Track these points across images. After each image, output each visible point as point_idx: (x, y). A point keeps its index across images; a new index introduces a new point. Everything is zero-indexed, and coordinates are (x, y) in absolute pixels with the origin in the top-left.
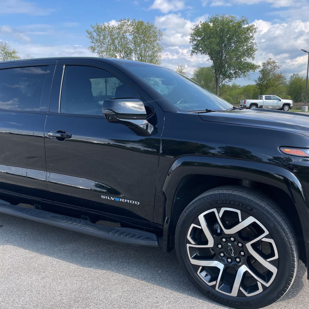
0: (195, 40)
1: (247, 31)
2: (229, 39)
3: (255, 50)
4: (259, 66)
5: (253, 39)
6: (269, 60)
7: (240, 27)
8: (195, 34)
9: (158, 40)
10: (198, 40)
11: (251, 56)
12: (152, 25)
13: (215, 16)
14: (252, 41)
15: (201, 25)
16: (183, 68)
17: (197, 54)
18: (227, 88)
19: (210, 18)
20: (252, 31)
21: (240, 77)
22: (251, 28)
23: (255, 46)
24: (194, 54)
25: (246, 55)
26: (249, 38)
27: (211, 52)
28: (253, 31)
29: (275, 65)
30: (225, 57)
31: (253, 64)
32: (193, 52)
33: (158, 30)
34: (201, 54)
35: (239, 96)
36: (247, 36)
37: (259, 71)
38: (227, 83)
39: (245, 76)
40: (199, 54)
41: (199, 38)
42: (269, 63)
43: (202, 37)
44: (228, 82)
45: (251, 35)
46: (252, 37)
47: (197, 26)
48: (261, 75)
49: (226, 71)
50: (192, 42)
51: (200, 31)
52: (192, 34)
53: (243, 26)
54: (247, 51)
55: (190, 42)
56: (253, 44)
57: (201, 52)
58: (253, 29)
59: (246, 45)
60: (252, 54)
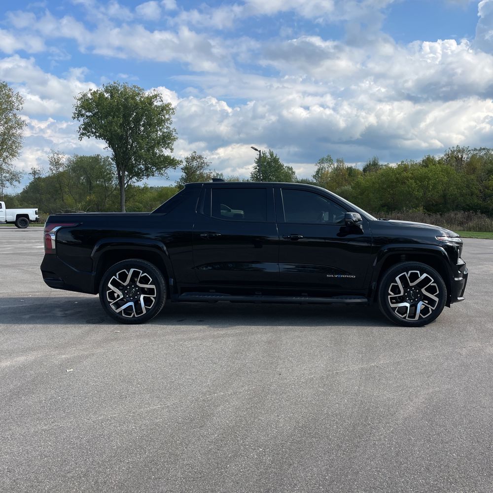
0: (82, 115)
1: (162, 110)
2: (137, 121)
3: (175, 138)
4: (181, 161)
5: (169, 122)
6: (194, 154)
7: (151, 103)
8: (82, 106)
9: (14, 110)
10: (87, 116)
11: (168, 146)
12: (5, 84)
13: (113, 83)
14: (168, 125)
15: (91, 94)
16: (60, 156)
17: (89, 138)
18: (136, 191)
19: (105, 86)
20: (169, 112)
21: (153, 175)
22: (167, 108)
23: (174, 133)
24: (85, 138)
25: (161, 145)
26: (163, 120)
29: (202, 161)
30: (132, 145)
31: (173, 158)
32: (83, 134)
33: (14, 93)
34: (96, 137)
35: (154, 203)
36: (162, 118)
37: (182, 169)
38: (134, 183)
39: (162, 174)
40: (93, 138)
41: (89, 114)
42: (194, 158)
43: (93, 112)
44: (136, 181)
45: (167, 117)
46: (168, 119)
47: (85, 95)
48: (184, 174)
49: (133, 166)
50: (78, 118)
51: (90, 103)
52: (77, 106)
53: (155, 103)
54: (163, 139)
55: (74, 118)
56: (171, 130)
57: (96, 135)
58: (170, 109)
59: (160, 129)
60: (170, 145)
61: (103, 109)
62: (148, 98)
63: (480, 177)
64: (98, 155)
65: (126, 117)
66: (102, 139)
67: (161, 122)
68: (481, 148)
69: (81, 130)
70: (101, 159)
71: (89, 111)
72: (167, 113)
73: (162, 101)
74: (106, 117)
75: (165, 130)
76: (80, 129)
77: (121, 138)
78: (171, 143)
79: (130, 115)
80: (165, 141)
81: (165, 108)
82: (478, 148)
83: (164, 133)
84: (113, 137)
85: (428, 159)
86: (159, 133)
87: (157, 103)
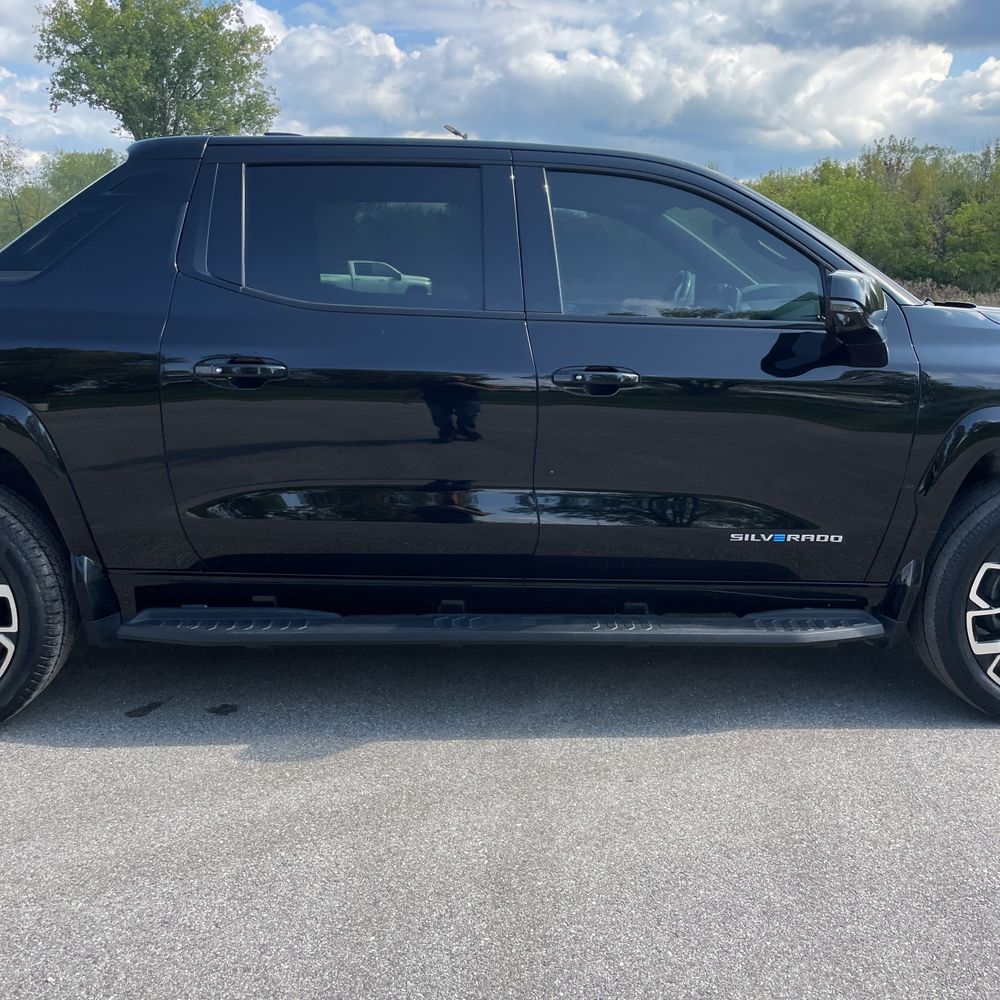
0: (58, 52)
1: (243, 43)
2: (186, 65)
3: (273, 110)
5: (259, 72)
7: (216, 26)
8: (57, 32)
10: (68, 53)
11: (260, 128)
14: (258, 79)
16: (14, 149)
20: (259, 48)
22: (253, 38)
23: (271, 98)
24: (64, 105)
25: (244, 125)
26: (246, 67)
27: (126, 103)
28: (262, 48)
30: (175, 124)
32: (59, 96)
34: (91, 104)
36: (243, 62)
40: (83, 105)
41: (73, 49)
43: (83, 45)
45: (254, 58)
46: (257, 65)
50: (48, 58)
51: (74, 23)
52: (44, 31)
53: (226, 26)
54: (248, 110)
55: (40, 58)
56: (265, 90)
57: (90, 99)
58: (261, 40)
59: (241, 89)
60: (265, 125)
61: (105, 36)
62: (206, 12)
63: (936, 206)
64: (109, 151)
65: (160, 55)
66: (106, 108)
67: (241, 71)
68: (927, 146)
69: (57, 85)
70: (115, 159)
71: (75, 42)
72: (253, 50)
73: (242, 21)
74: (113, 54)
75: (252, 91)
76: (53, 83)
77: (150, 107)
78: (265, 121)
79: (169, 54)
80: (253, 118)
81: (249, 38)
82: (921, 147)
83: (249, 96)
84: (131, 103)
85: (826, 165)
86: (237, 95)
87: (230, 25)
